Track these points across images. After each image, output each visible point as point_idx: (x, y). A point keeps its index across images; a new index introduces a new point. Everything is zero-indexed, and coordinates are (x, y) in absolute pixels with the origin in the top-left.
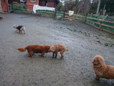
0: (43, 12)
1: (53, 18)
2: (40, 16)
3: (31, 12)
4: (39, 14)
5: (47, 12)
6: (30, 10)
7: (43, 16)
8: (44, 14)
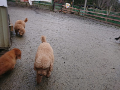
0: (39, 4)
1: (51, 10)
2: (36, 8)
3: (26, 4)
4: (35, 6)
5: (44, 4)
6: (25, 1)
7: (40, 8)
8: (40, 6)
